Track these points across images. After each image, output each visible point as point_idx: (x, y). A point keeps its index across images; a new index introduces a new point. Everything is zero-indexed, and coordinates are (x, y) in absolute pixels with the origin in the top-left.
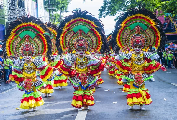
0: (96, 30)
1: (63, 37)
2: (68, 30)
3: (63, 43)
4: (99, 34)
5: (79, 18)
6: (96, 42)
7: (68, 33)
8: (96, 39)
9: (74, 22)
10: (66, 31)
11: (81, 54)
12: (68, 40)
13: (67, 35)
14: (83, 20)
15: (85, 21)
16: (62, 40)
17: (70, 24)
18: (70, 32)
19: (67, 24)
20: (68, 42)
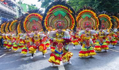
1: (46, 19)
2: (51, 14)
3: (46, 24)
4: (73, 17)
6: (71, 23)
7: (50, 17)
9: (55, 8)
10: (49, 15)
11: (60, 31)
12: (50, 21)
13: (49, 18)
16: (46, 22)
17: (52, 10)
18: (52, 15)
20: (50, 23)
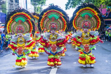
0: (63, 18)
5: (53, 10)
8: (63, 23)
14: (55, 11)
15: (56, 12)
19: (45, 13)
